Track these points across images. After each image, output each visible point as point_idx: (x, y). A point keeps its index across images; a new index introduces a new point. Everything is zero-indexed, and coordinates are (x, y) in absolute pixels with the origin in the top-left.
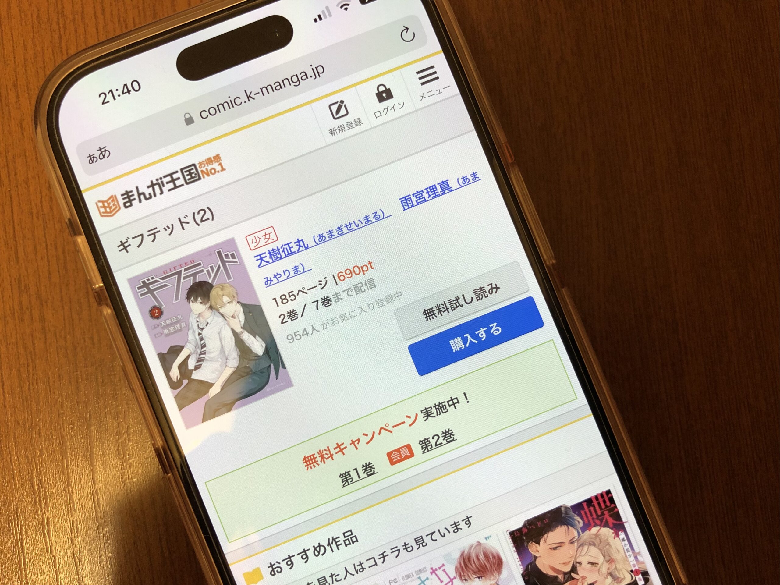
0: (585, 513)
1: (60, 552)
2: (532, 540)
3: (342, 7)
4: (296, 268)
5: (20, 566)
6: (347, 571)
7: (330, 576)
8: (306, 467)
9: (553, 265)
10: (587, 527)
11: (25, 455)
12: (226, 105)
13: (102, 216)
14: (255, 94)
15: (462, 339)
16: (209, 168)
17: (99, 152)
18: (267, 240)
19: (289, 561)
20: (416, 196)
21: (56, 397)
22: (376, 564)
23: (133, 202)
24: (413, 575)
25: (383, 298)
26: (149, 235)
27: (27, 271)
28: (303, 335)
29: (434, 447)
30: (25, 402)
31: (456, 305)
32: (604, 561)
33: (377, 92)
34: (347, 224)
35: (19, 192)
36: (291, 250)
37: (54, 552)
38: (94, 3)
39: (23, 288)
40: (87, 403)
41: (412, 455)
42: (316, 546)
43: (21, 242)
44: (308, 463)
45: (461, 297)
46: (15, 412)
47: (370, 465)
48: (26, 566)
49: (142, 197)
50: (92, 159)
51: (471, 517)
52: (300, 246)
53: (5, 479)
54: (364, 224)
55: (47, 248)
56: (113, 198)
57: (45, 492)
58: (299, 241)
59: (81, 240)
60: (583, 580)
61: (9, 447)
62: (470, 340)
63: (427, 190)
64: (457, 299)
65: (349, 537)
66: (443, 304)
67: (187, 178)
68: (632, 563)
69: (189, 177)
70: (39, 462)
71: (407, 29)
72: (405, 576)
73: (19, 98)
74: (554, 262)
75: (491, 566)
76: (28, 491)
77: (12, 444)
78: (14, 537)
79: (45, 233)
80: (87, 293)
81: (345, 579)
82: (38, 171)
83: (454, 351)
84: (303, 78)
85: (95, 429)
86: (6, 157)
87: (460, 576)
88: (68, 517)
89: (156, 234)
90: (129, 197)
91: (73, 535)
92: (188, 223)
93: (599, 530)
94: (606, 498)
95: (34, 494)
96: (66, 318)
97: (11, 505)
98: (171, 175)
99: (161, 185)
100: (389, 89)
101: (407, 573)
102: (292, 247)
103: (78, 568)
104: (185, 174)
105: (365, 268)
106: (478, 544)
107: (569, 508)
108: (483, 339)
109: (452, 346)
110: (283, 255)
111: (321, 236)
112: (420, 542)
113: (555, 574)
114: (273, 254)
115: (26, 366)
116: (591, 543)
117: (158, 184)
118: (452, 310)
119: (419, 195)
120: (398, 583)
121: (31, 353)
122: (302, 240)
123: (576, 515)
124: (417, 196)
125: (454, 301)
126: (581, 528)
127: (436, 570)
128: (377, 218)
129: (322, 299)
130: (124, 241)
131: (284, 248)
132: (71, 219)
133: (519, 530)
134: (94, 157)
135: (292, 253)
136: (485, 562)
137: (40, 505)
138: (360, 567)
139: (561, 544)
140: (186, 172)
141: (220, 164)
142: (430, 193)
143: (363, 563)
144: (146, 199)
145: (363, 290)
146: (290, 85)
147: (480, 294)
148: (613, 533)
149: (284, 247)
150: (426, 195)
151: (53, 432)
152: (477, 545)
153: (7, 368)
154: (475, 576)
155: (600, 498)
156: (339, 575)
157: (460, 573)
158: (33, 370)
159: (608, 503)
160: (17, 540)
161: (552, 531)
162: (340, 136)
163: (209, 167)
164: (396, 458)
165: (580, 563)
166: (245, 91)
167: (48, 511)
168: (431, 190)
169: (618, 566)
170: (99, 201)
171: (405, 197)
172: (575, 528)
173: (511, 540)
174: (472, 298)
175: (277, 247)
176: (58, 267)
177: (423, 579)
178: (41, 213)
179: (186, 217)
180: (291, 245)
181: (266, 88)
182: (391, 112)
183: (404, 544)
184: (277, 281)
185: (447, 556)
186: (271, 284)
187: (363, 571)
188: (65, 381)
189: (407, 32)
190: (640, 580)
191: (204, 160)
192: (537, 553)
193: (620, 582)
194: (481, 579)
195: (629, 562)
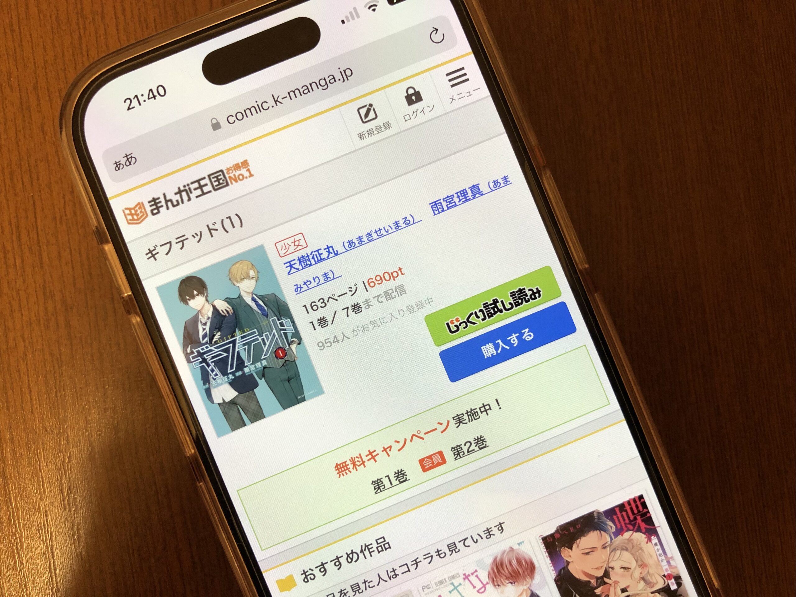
0: (618, 518)
2: (564, 546)
3: (369, 8)
4: (326, 275)
5: (51, 572)
6: (380, 578)
7: (363, 583)
8: (338, 475)
9: (585, 269)
10: (619, 532)
11: (53, 461)
12: (253, 109)
13: (129, 223)
14: (283, 98)
15: (494, 345)
16: (237, 174)
17: (126, 158)
18: (296, 246)
19: (323, 568)
20: (446, 200)
21: (83, 403)
22: (409, 571)
23: (161, 209)
24: (446, 581)
25: (414, 304)
26: (177, 243)
27: (51, 277)
28: (334, 342)
29: (466, 453)
30: (53, 409)
32: (636, 566)
33: (406, 95)
34: (377, 230)
35: (42, 197)
36: (320, 257)
39: (48, 294)
40: (114, 409)
41: (444, 461)
42: (348, 553)
43: (45, 247)
44: (340, 470)
46: (43, 419)
47: (402, 472)
48: (57, 572)
49: (169, 204)
50: (119, 166)
51: (504, 523)
52: (329, 252)
53: (34, 486)
54: (394, 230)
55: (71, 255)
56: (140, 205)
57: (75, 499)
58: (328, 248)
59: (109, 248)
60: (616, 585)
61: (37, 454)
62: (502, 346)
63: (458, 195)
65: (382, 544)
67: (215, 184)
68: (664, 568)
69: (217, 183)
70: (68, 468)
71: (437, 30)
72: (438, 582)
73: (40, 100)
74: (587, 266)
75: (524, 572)
76: (58, 497)
77: (40, 451)
78: (44, 543)
79: (69, 238)
80: (113, 299)
81: (378, 585)
82: (61, 176)
83: (486, 357)
84: (331, 81)
85: (123, 435)
86: (28, 161)
87: (493, 581)
89: (185, 242)
90: (156, 204)
92: (216, 230)
93: (632, 535)
94: (639, 503)
95: (64, 501)
96: (91, 324)
97: (40, 511)
98: (198, 181)
99: (189, 192)
100: (419, 92)
101: (440, 579)
102: (322, 254)
104: (213, 180)
105: (395, 275)
106: (511, 549)
107: (602, 513)
108: (515, 345)
109: (484, 352)
110: (313, 262)
111: (351, 243)
112: (452, 548)
113: (587, 579)
114: (303, 261)
115: (53, 372)
116: (624, 548)
117: (186, 190)
119: (449, 199)
120: (431, 589)
121: (57, 359)
122: (332, 247)
123: (608, 521)
124: (448, 201)
126: (614, 533)
127: (469, 575)
128: (407, 223)
129: (353, 306)
130: (152, 249)
131: (314, 255)
132: (99, 227)
133: (552, 535)
134: (120, 164)
135: (321, 259)
136: (518, 567)
137: (70, 511)
138: (393, 573)
139: (593, 549)
140: (213, 178)
141: (248, 170)
142: (461, 198)
143: (396, 570)
144: (174, 206)
145: (393, 296)
146: (318, 88)
148: (646, 538)
149: (313, 253)
150: (456, 200)
151: (81, 438)
152: (509, 551)
153: (34, 375)
154: (507, 582)
155: (632, 503)
156: (371, 581)
157: (493, 579)
158: (60, 376)
159: (641, 508)
160: (47, 546)
161: (585, 536)
162: (369, 140)
163: (237, 173)
164: (428, 465)
165: (613, 568)
166: (273, 95)
167: (78, 517)
168: (461, 194)
169: (650, 571)
170: (126, 209)
171: (435, 202)
172: (607, 533)
173: (543, 545)
175: (307, 254)
176: (83, 273)
177: (456, 585)
178: (64, 218)
179: (214, 224)
180: (320, 252)
181: (294, 92)
182: (420, 115)
183: (436, 551)
184: (307, 288)
185: (480, 562)
186: (302, 291)
187: (396, 577)
188: (92, 387)
189: (436, 33)
190: (673, 584)
191: (232, 166)
192: (570, 558)
193: (652, 587)
194: (513, 584)
195: (661, 566)
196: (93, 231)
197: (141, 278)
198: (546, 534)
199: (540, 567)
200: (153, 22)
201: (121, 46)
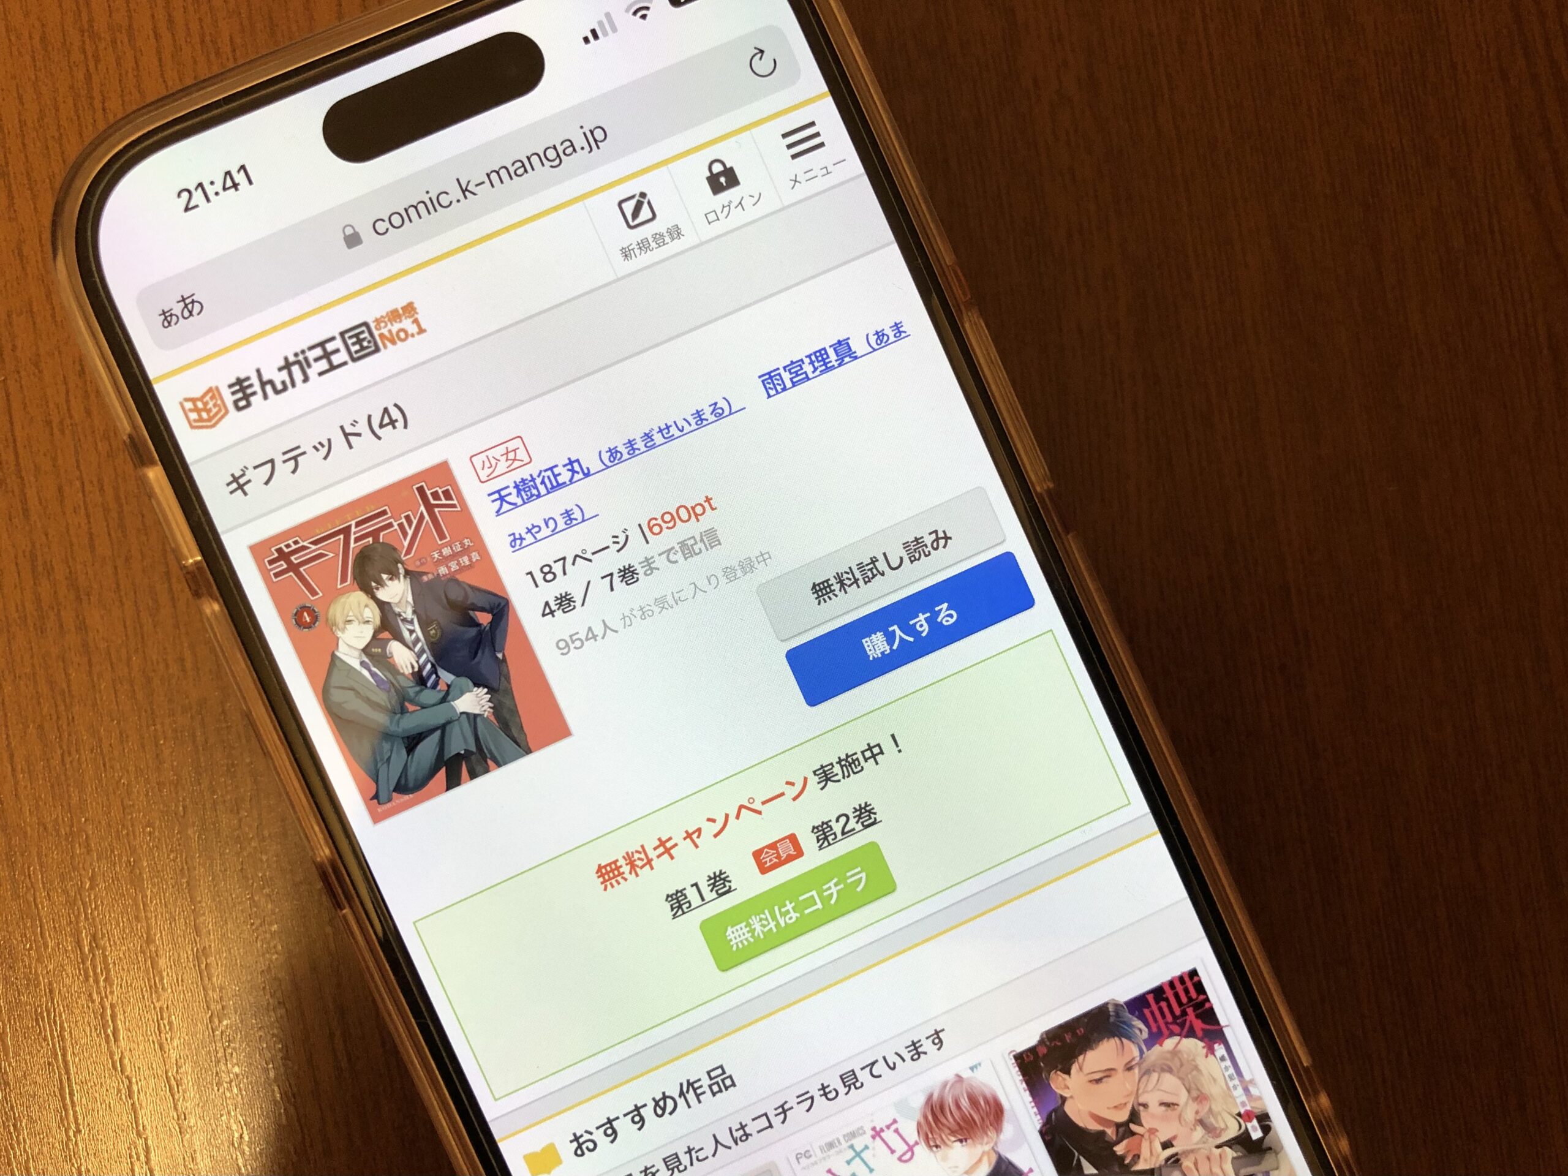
0: (1152, 1013)
1: (139, 1068)
2: (1055, 1068)
3: (635, 13)
4: (568, 514)
5: (63, 1099)
6: (717, 1141)
7: (686, 1153)
8: (603, 886)
9: (1048, 492)
10: (1155, 1038)
11: (61, 888)
12: (421, 207)
13: (193, 427)
14: (477, 185)
15: (885, 635)
16: (394, 329)
17: (182, 304)
18: (511, 462)
19: (610, 1128)
20: (790, 370)
21: (116, 775)
22: (771, 1126)
23: (252, 399)
24: (839, 1142)
25: (735, 564)
26: (285, 462)
27: (47, 535)
28: (587, 639)
29: (839, 837)
30: (56, 787)
31: (872, 573)
32: (1188, 1100)
33: (708, 174)
34: (662, 428)
35: (23, 383)
36: (556, 480)
37: (128, 1069)
38: (151, 7)
39: (40, 569)
40: (177, 783)
41: (799, 853)
42: (657, 1099)
43: (32, 479)
44: (606, 877)
45: (881, 558)
46: (37, 807)
47: (722, 876)
48: (75, 1099)
49: (269, 388)
50: (169, 319)
51: (943, 1030)
52: (573, 471)
53: (26, 936)
54: (694, 426)
55: (83, 492)
56: (213, 392)
57: (105, 957)
58: (571, 463)
59: (155, 474)
60: (1152, 1137)
61: (29, 875)
62: (900, 637)
63: (811, 359)
64: (874, 561)
65: (719, 1079)
66: (849, 571)
67: (354, 349)
68: (1239, 1101)
69: (357, 347)
70: (90, 900)
71: (762, 52)
72: (826, 1144)
73: (13, 198)
74: (1051, 485)
75: (983, 1120)
76: (72, 956)
77: (35, 869)
78: (48, 1045)
79: (77, 461)
80: (168, 573)
81: (714, 1155)
82: (58, 341)
83: (871, 658)
84: (567, 152)
85: (194, 833)
87: (927, 1140)
88: (152, 1002)
89: (299, 459)
90: (242, 389)
91: (163, 1035)
92: (359, 435)
93: (1179, 1043)
94: (1189, 984)
95: (83, 963)
96: (128, 623)
97: (39, 984)
98: (322, 344)
99: (304, 365)
100: (731, 169)
101: (829, 1139)
102: (559, 474)
103: (176, 1097)
104: (350, 342)
105: (699, 510)
106: (957, 1079)
107: (1122, 1006)
108: (924, 634)
109: (867, 649)
110: (543, 490)
111: (613, 452)
112: (850, 1080)
113: (1100, 1128)
114: (524, 489)
115: (55, 718)
116: (1165, 1067)
117: (298, 362)
118: (866, 583)
119: (795, 367)
120: (813, 1159)
121: (63, 693)
122: (578, 461)
123: (1135, 1019)
124: (793, 371)
125: (867, 565)
126: (1145, 1041)
127: (882, 1130)
128: (718, 413)
129: (621, 571)
130: (237, 474)
131: (544, 477)
132: (135, 435)
133: (1032, 1050)
134: (171, 315)
135: (558, 485)
136: (972, 1112)
137: (97, 981)
138: (741, 1132)
139: (1109, 1073)
140: (350, 337)
141: (416, 321)
142: (816, 364)
143: (746, 1125)
144: (277, 392)
145: (697, 551)
146: (543, 165)
147: (915, 550)
148: (1204, 1047)
149: (543, 474)
150: (808, 368)
151: (114, 841)
152: (956, 1082)
153: (17, 724)
154: (953, 1139)
155: (1178, 984)
156: (702, 1149)
157: (927, 1135)
158: (68, 724)
159: (1193, 994)
160: (55, 1050)
161: (1092, 1049)
162: (643, 259)
163: (395, 327)
164: (771, 860)
165: (1145, 1106)
166: (458, 180)
167: (112, 993)
168: (817, 357)
169: (1214, 1107)
170: (187, 400)
171: (769, 373)
172: (1133, 1042)
173: (1017, 1069)
174: (901, 559)
175: (531, 475)
176: (108, 526)
177: (858, 1149)
178: (68, 421)
179: (354, 423)
180: (556, 471)
181: (498, 173)
182: (736, 212)
183: (821, 1087)
184: (534, 540)
185: (901, 1105)
186: (523, 545)
187: (747, 1139)
188: (133, 744)
189: (761, 58)
190: (1255, 1129)
191: (384, 314)
192: (1066, 1090)
193: (1219, 1136)
194: (964, 1143)
195: (1234, 1098)
196: (124, 442)
197: (220, 529)
198: (1021, 1047)
199: (1012, 1109)
200: (229, 43)
201: (167, 90)
